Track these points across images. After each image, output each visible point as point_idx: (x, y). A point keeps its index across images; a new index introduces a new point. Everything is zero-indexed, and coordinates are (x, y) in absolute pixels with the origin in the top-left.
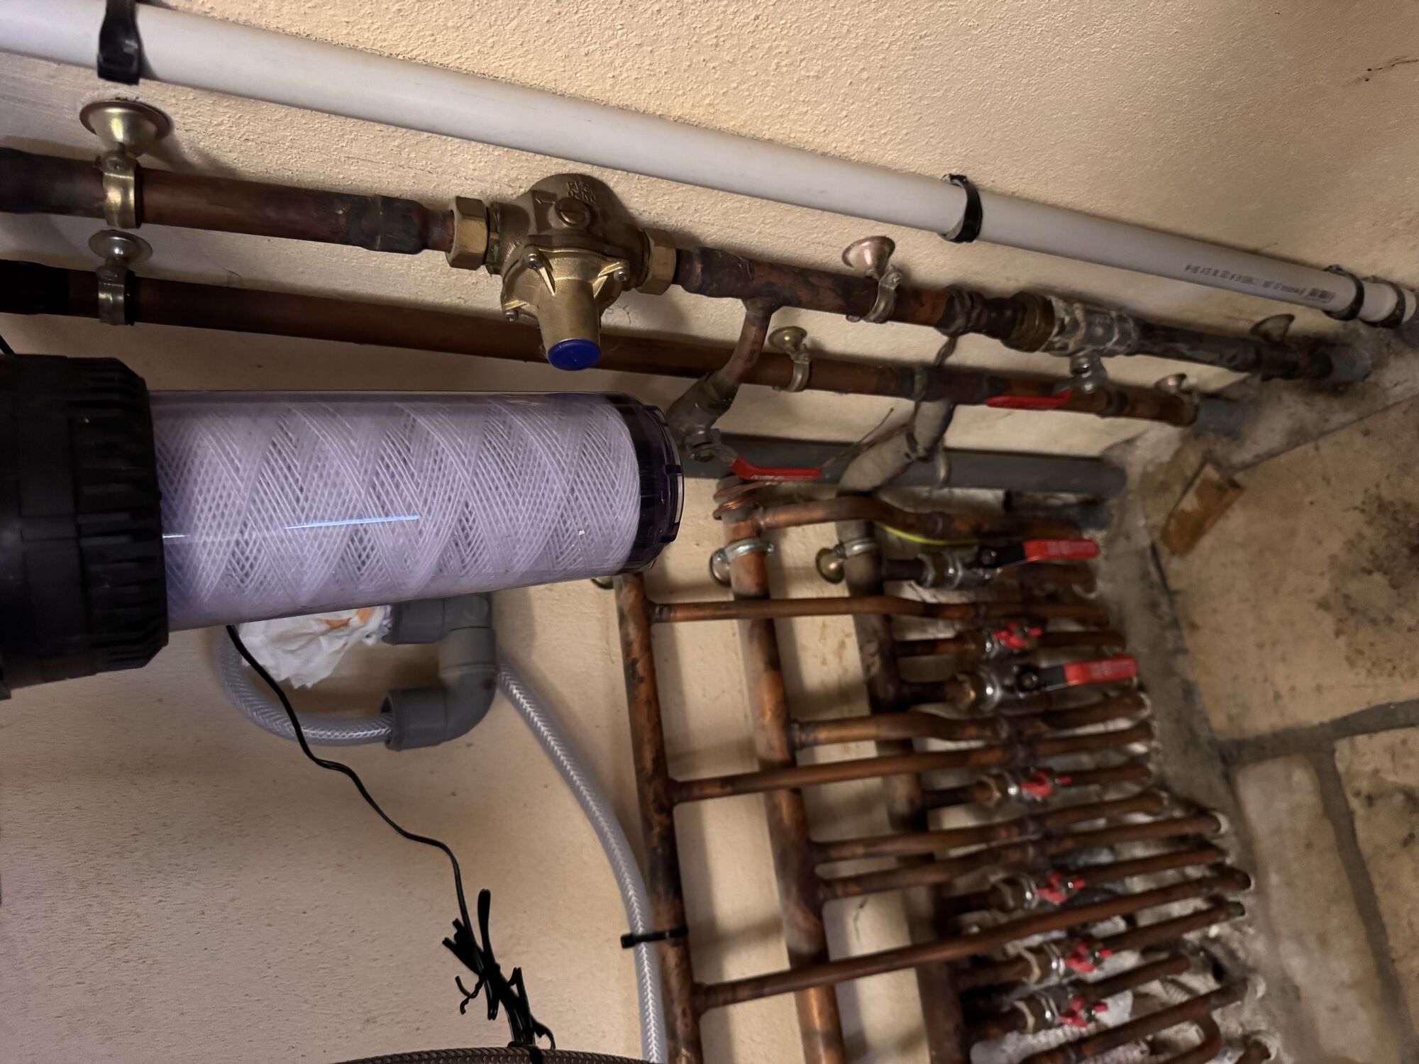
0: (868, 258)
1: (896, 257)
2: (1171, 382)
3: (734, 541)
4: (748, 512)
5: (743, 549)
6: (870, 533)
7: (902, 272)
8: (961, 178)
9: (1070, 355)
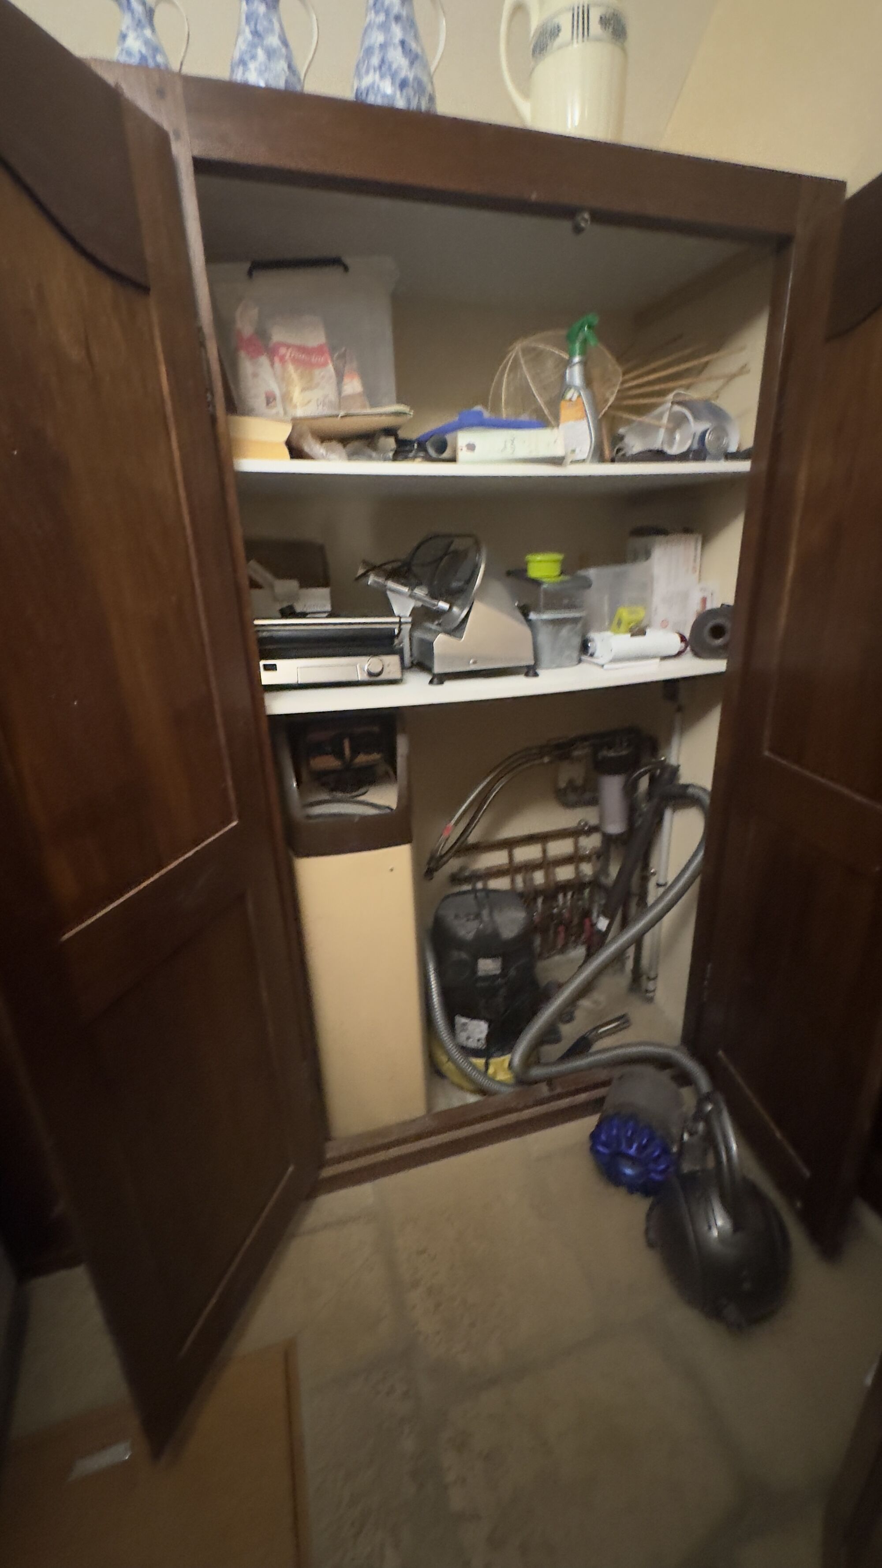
3: (589, 852)
4: (595, 855)
5: (588, 854)
6: (590, 882)
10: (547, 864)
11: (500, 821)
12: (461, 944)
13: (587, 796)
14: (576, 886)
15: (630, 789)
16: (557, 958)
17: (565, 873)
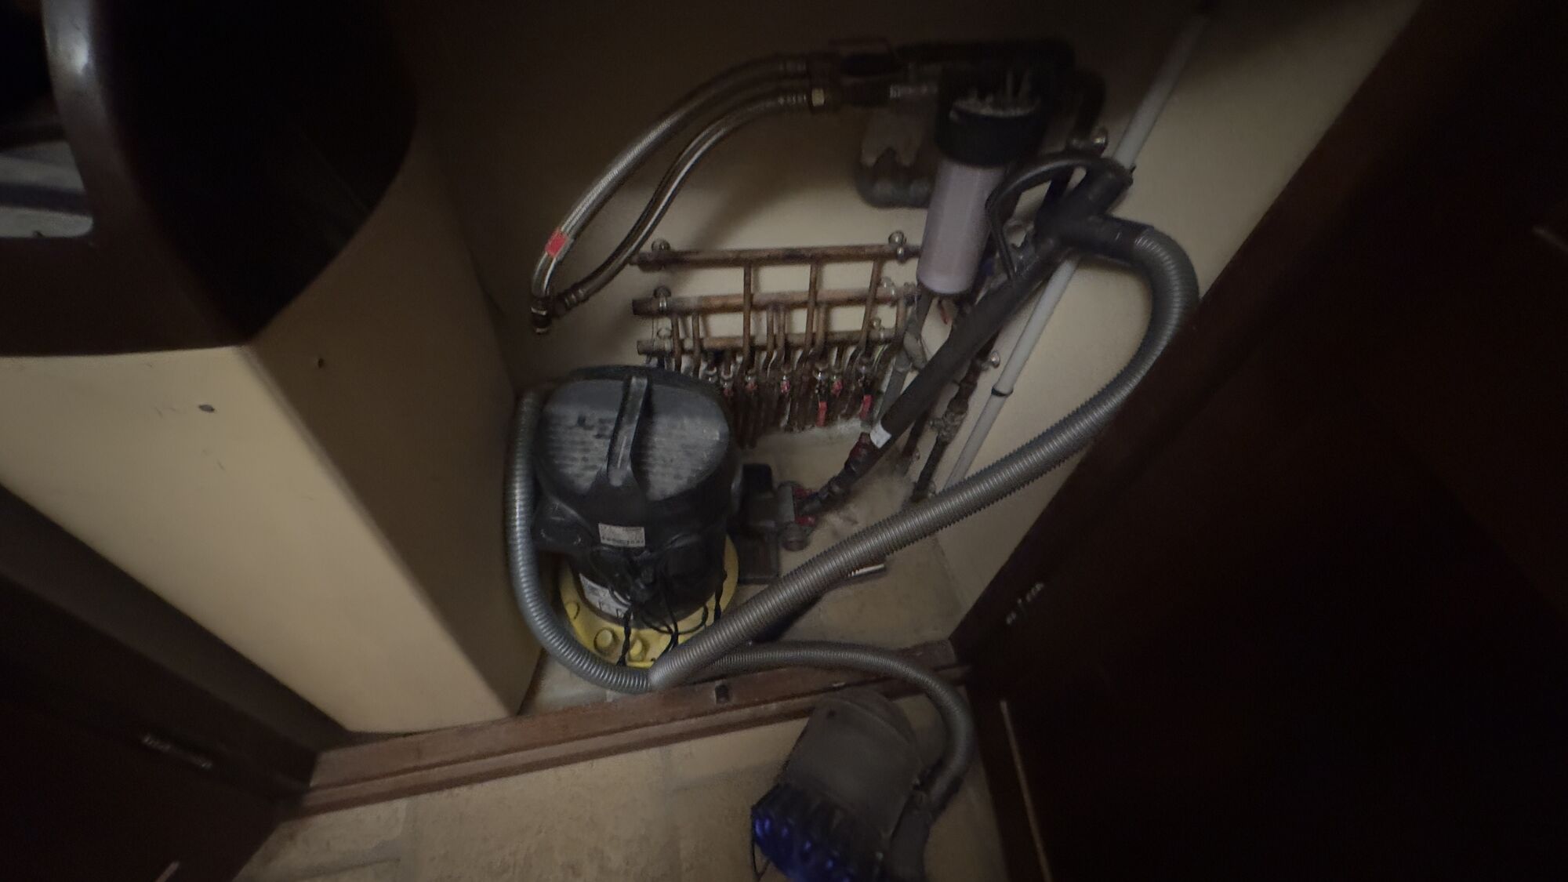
0: (994, 360)
1: (992, 368)
2: (917, 454)
3: (896, 291)
4: (906, 297)
5: (893, 293)
6: (887, 341)
7: (986, 370)
8: (1012, 392)
9: (943, 418)
10: (817, 302)
11: (736, 213)
12: (567, 492)
13: (917, 189)
14: (867, 342)
15: (999, 208)
16: (817, 432)
17: (848, 320)
